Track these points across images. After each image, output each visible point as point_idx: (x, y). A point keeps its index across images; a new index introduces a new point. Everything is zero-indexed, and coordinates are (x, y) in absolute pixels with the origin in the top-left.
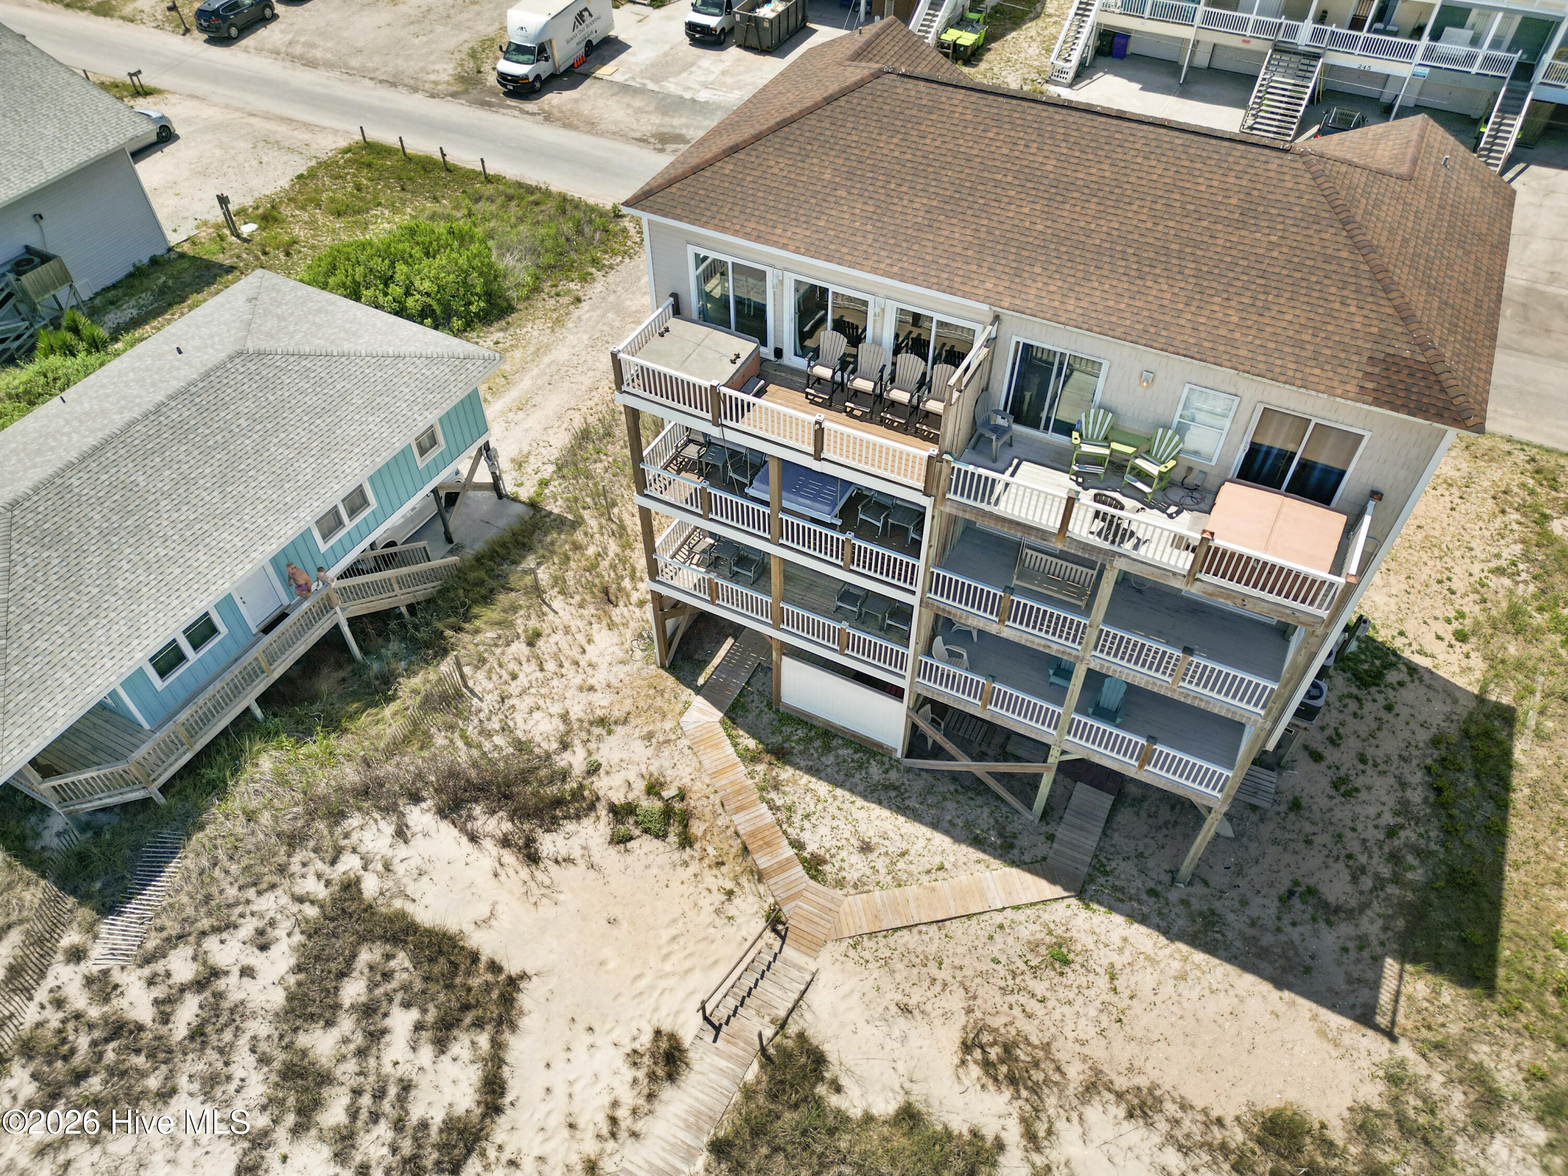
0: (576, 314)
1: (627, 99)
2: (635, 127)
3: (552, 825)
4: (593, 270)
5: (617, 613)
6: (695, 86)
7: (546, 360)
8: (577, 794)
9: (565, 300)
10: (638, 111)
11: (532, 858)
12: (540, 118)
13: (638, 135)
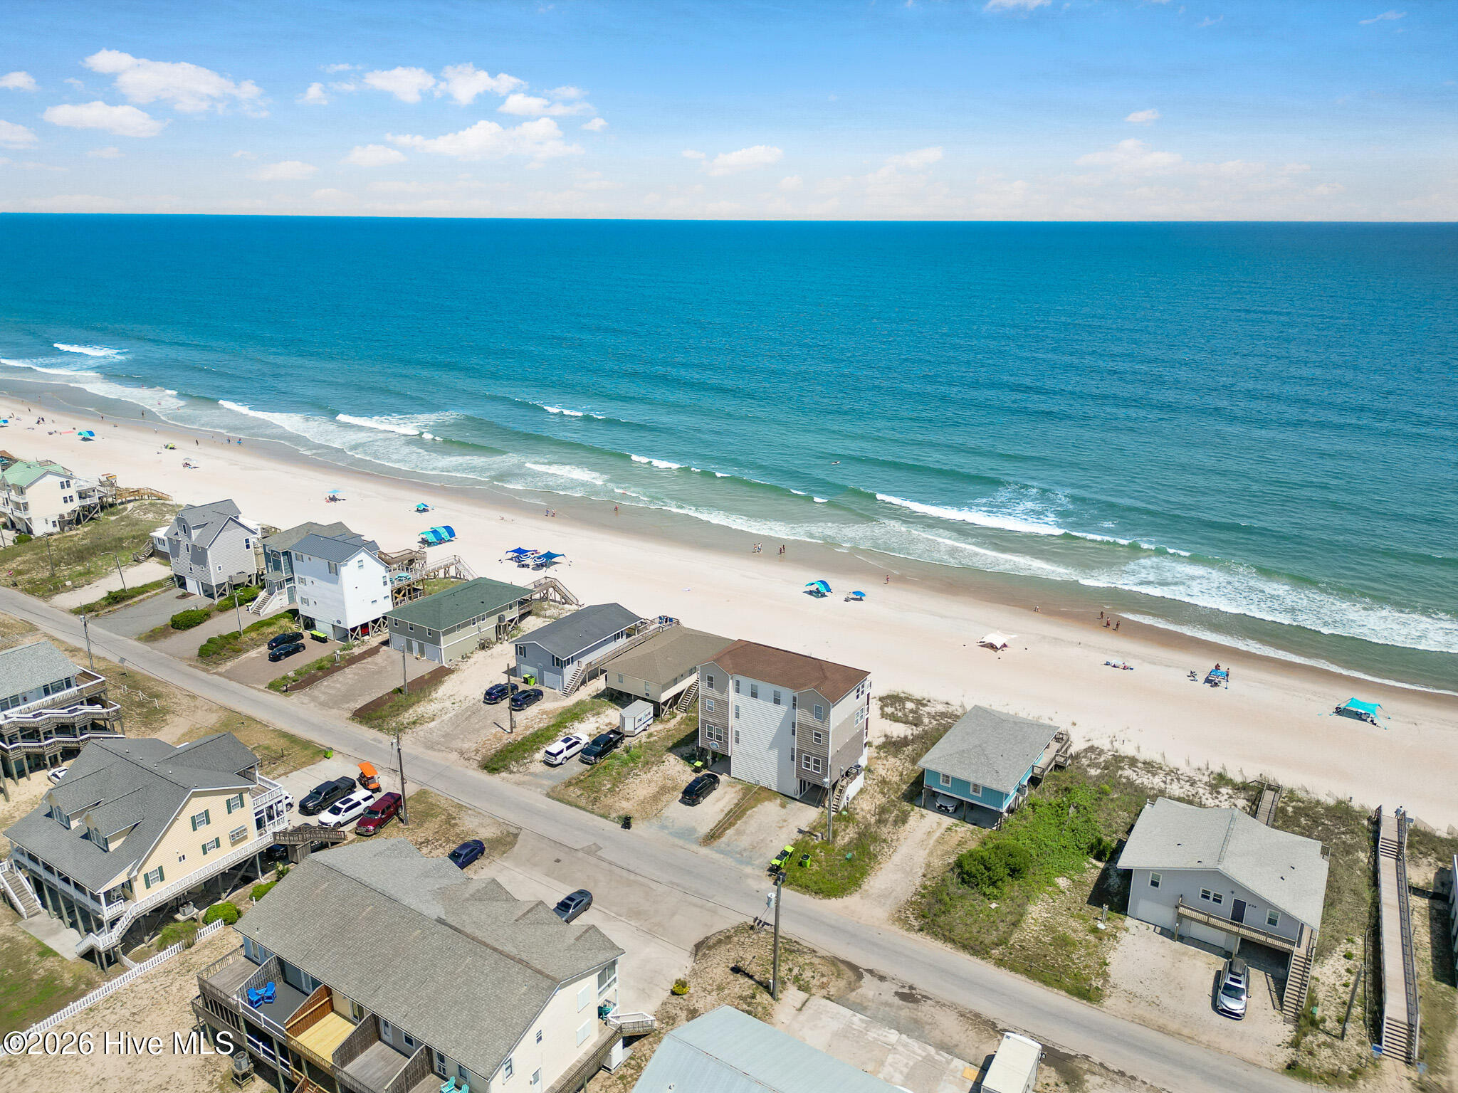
0: (923, 870)
1: (947, 1040)
2: (932, 1009)
3: (884, 743)
4: (923, 891)
5: (880, 779)
6: (900, 1048)
7: (927, 851)
8: (880, 750)
9: (929, 876)
10: (934, 1024)
11: (886, 736)
12: (1000, 1027)
13: (929, 1001)
